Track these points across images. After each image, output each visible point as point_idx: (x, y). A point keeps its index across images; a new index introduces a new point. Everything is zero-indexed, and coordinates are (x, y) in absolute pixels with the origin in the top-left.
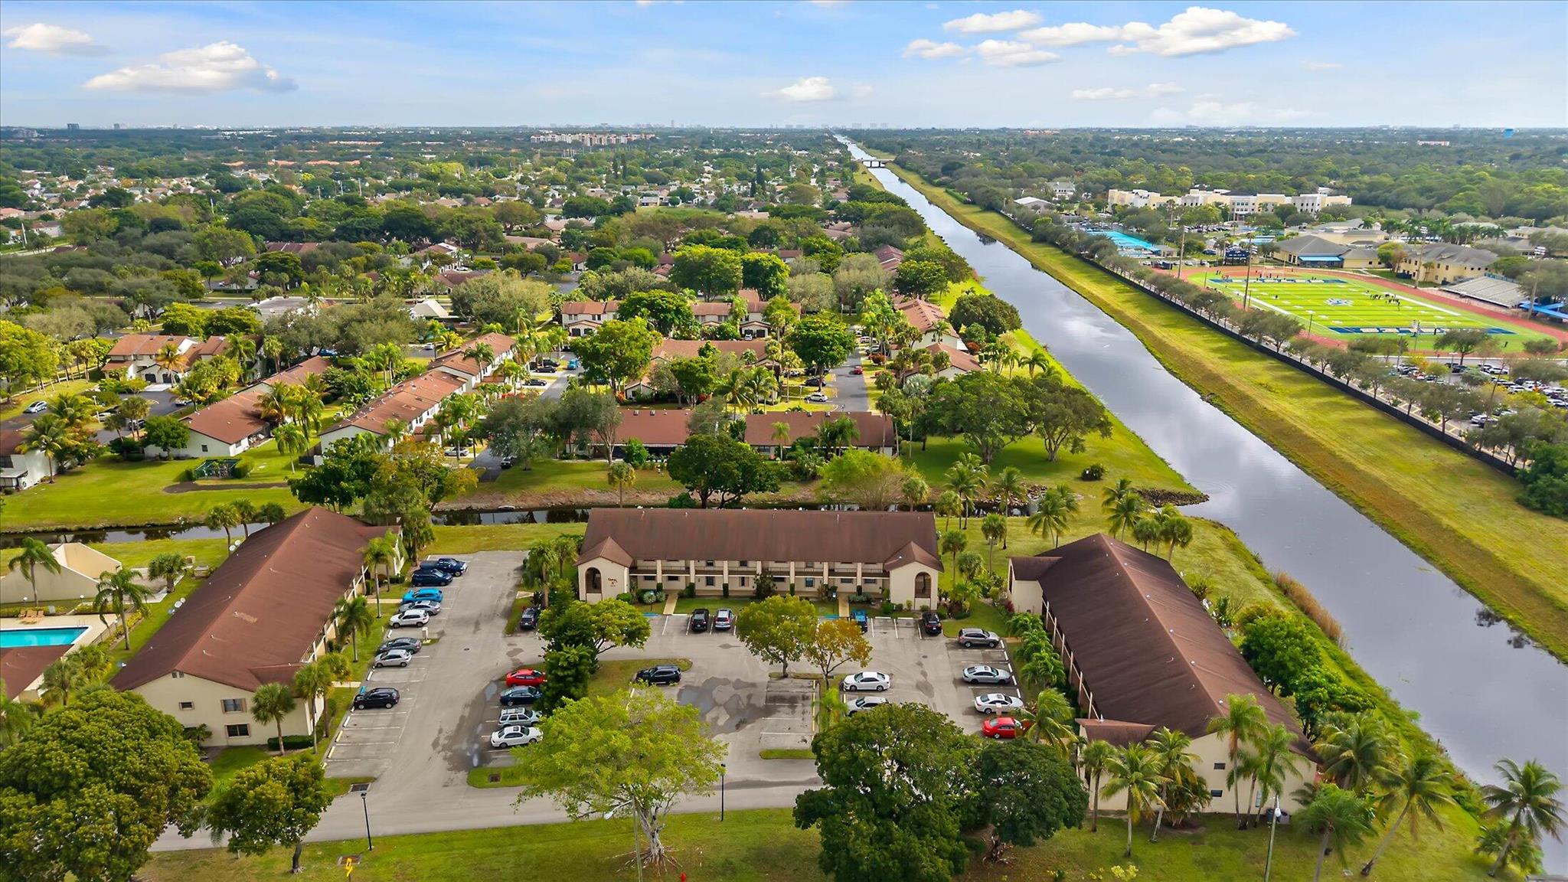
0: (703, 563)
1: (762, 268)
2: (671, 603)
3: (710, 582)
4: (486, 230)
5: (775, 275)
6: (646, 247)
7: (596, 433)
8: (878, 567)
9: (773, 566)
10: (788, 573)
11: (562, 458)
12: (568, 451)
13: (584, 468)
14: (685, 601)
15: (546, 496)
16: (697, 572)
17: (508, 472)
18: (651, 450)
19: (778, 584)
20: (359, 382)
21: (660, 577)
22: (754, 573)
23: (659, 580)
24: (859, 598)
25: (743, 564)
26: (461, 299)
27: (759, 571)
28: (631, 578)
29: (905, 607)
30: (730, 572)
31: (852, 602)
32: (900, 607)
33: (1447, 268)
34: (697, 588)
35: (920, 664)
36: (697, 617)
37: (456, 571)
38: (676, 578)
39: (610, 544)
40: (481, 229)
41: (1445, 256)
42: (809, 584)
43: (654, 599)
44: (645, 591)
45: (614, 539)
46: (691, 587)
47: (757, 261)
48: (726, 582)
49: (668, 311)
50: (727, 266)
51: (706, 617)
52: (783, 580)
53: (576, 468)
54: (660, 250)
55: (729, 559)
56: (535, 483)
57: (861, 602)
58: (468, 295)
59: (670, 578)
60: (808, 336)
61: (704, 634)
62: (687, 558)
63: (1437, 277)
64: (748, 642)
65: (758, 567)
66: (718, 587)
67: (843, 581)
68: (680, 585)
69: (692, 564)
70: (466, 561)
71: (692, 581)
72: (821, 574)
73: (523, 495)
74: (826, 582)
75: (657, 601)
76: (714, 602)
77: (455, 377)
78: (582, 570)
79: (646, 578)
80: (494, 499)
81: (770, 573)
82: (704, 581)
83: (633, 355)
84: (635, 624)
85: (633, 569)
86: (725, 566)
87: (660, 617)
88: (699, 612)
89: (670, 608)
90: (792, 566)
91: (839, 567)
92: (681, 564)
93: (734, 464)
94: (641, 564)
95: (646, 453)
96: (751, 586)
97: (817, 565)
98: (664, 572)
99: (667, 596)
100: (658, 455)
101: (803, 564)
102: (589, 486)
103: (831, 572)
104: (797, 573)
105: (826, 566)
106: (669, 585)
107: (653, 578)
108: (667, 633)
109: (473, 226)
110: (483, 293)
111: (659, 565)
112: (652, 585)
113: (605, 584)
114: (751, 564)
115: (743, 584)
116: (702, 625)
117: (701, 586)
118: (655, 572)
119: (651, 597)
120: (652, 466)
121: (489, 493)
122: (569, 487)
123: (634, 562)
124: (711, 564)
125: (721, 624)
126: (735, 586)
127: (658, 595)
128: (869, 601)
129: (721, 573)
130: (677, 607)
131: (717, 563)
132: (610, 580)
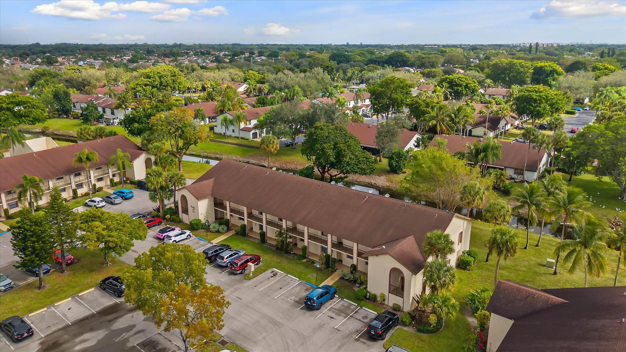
2: (227, 235)
14: (234, 237)
23: (228, 216)
24: (346, 276)
27: (284, 227)
29: (379, 299)
30: (268, 223)
31: (341, 278)
43: (217, 229)
46: (243, 228)
47: (542, 67)
48: (264, 230)
49: (460, 85)
50: (522, 70)
57: (351, 281)
62: (240, 204)
65: (283, 224)
69: (245, 210)
71: (246, 222)
74: (329, 252)
75: (218, 232)
76: (250, 243)
86: (264, 217)
87: (205, 243)
89: (220, 239)
90: (306, 230)
91: (345, 242)
98: (231, 211)
101: (320, 232)
104: (310, 238)
105: (329, 238)
106: (238, 223)
109: (424, 60)
113: (190, 209)
119: (215, 227)
127: (221, 227)
128: (356, 282)
129: (262, 222)
132: (192, 207)
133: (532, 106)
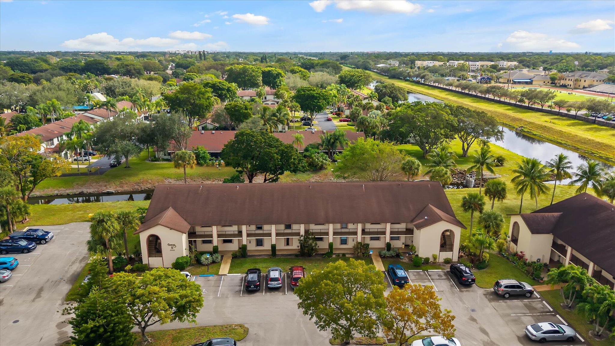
0: (253, 227)
1: (272, 74)
2: (226, 263)
3: (259, 243)
4: (135, 69)
5: (279, 78)
6: (213, 74)
7: (174, 142)
8: (402, 226)
9: (314, 228)
10: (327, 234)
11: (152, 161)
12: (157, 156)
13: (166, 166)
14: (238, 261)
15: (137, 184)
16: (248, 235)
17: (114, 169)
18: (212, 154)
19: (319, 243)
20: (24, 119)
21: (215, 241)
22: (298, 234)
23: (215, 243)
24: (388, 254)
25: (288, 227)
26: (110, 88)
27: (302, 232)
28: (190, 242)
29: (431, 260)
30: (278, 235)
31: (383, 257)
32: (427, 261)
33: (585, 81)
34: (249, 248)
35: (473, 320)
36: (251, 277)
37: (41, 240)
38: (230, 241)
39: (170, 214)
40: (132, 68)
41: (584, 76)
42: (344, 242)
43: (210, 260)
44: (202, 253)
45: (175, 209)
46: (243, 248)
47: (269, 71)
48: (274, 242)
49: (223, 89)
50: (254, 74)
51: (259, 276)
52: (321, 239)
53: (161, 166)
54: (220, 76)
55: (276, 223)
56: (130, 175)
57: (392, 257)
58: (114, 86)
59: (225, 241)
60: (304, 95)
61: (258, 294)
62: (239, 223)
63: (579, 86)
64: (312, 315)
65: (302, 229)
66: (267, 246)
67: (372, 239)
68: (234, 247)
69: (244, 228)
70: (53, 231)
71: (245, 243)
72: (355, 233)
73: (121, 183)
74: (359, 240)
75: (214, 262)
76: (264, 261)
77: (92, 118)
78: (144, 237)
79: (204, 242)
80: (101, 186)
81: (313, 234)
82: (254, 243)
83: (201, 102)
84: (186, 296)
85: (192, 234)
86: (273, 229)
87: (216, 277)
88: (251, 271)
89: (225, 268)
90: (331, 228)
91: (369, 227)
92: (234, 229)
93: (274, 150)
94: (199, 230)
95: (209, 156)
96: (295, 245)
97: (351, 226)
98: (219, 236)
99: (222, 256)
100: (217, 157)
101: (338, 226)
102: (169, 177)
103: (364, 232)
104: (335, 234)
105: (360, 227)
106: (223, 247)
107: (210, 242)
108: (223, 295)
109: (129, 68)
110: (122, 85)
111: (214, 230)
112: (209, 247)
113: (165, 248)
114: (295, 227)
115: (288, 244)
116: (256, 286)
117: (252, 247)
118: (211, 236)
119: (207, 259)
120: (213, 164)
121: (97, 182)
122: (154, 178)
123: (193, 228)
124: (260, 228)
125: (274, 284)
126: (281, 246)
127: (215, 256)
128: (398, 256)
129: (270, 235)
130: (231, 266)
131: (266, 227)
132: (170, 245)
133: (314, 102)
